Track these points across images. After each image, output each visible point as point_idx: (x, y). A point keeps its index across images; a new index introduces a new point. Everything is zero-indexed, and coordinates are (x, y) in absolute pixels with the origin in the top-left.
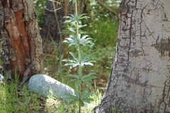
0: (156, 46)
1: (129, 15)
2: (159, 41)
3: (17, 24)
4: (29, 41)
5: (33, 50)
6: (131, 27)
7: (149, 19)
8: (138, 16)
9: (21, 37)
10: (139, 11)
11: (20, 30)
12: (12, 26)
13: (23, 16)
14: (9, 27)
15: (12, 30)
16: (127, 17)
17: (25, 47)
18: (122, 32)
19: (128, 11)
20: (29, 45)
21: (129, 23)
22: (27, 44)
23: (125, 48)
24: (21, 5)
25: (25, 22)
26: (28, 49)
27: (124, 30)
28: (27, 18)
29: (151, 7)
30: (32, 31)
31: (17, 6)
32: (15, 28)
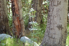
0: (58, 27)
1: (50, 18)
2: (58, 25)
3: (17, 21)
4: (21, 26)
5: (22, 29)
6: (50, 22)
7: (55, 19)
9: (18, 25)
10: (53, 17)
12: (16, 22)
13: (19, 18)
14: (15, 22)
15: (16, 23)
16: (49, 18)
17: (19, 28)
19: (50, 17)
20: (21, 28)
21: (50, 20)
22: (20, 27)
23: (48, 27)
24: (18, 15)
25: (20, 20)
26: (20, 29)
27: (48, 22)
28: (20, 19)
29: (56, 16)
30: (22, 23)
31: (17, 15)
32: (17, 22)
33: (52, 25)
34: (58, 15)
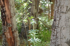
0: (67, 42)
2: (68, 41)
3: (9, 32)
4: (14, 39)
5: (16, 43)
6: (56, 35)
7: (64, 31)
8: (59, 30)
9: (11, 38)
10: (60, 28)
11: (10, 35)
12: (7, 33)
13: (12, 29)
14: (6, 34)
15: (7, 35)
16: (55, 30)
17: (12, 42)
18: (53, 37)
19: (55, 28)
20: (14, 41)
21: (56, 33)
23: (54, 43)
24: (11, 25)
25: (12, 32)
26: (14, 43)
27: (54, 36)
28: (13, 30)
29: (65, 27)
30: (15, 36)
31: (9, 25)
32: (8, 34)
33: (59, 39)
34: (68, 26)
